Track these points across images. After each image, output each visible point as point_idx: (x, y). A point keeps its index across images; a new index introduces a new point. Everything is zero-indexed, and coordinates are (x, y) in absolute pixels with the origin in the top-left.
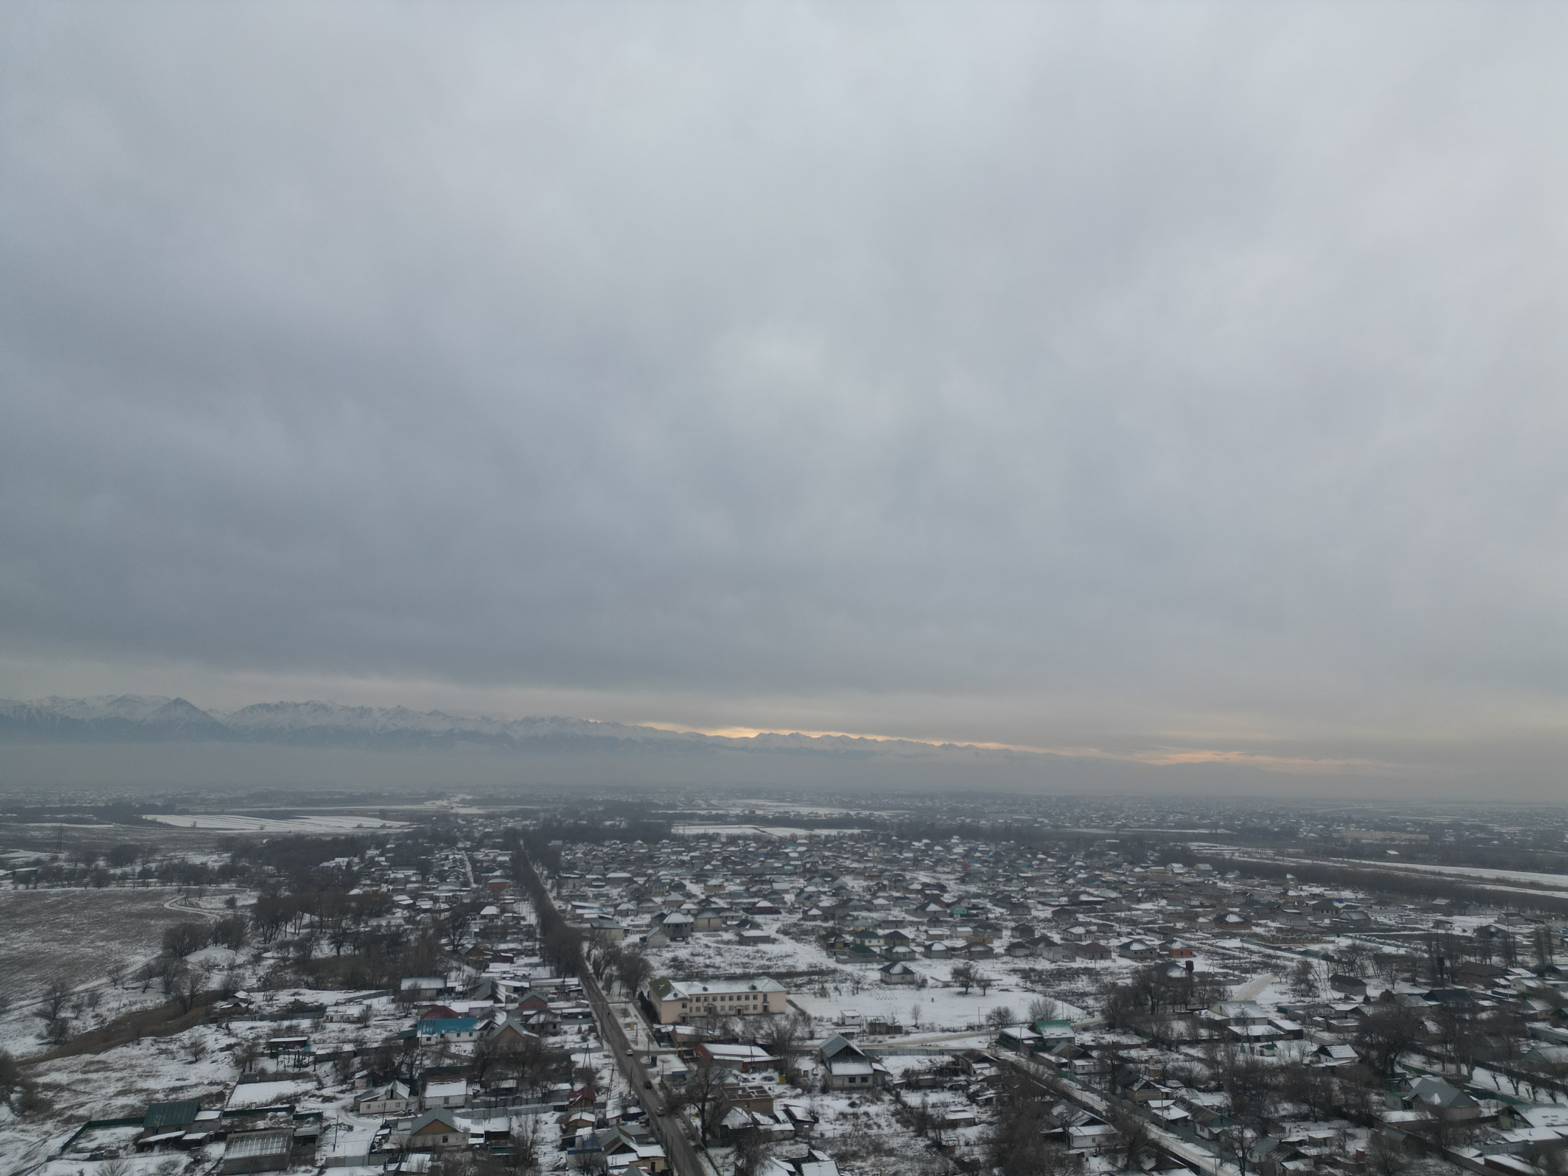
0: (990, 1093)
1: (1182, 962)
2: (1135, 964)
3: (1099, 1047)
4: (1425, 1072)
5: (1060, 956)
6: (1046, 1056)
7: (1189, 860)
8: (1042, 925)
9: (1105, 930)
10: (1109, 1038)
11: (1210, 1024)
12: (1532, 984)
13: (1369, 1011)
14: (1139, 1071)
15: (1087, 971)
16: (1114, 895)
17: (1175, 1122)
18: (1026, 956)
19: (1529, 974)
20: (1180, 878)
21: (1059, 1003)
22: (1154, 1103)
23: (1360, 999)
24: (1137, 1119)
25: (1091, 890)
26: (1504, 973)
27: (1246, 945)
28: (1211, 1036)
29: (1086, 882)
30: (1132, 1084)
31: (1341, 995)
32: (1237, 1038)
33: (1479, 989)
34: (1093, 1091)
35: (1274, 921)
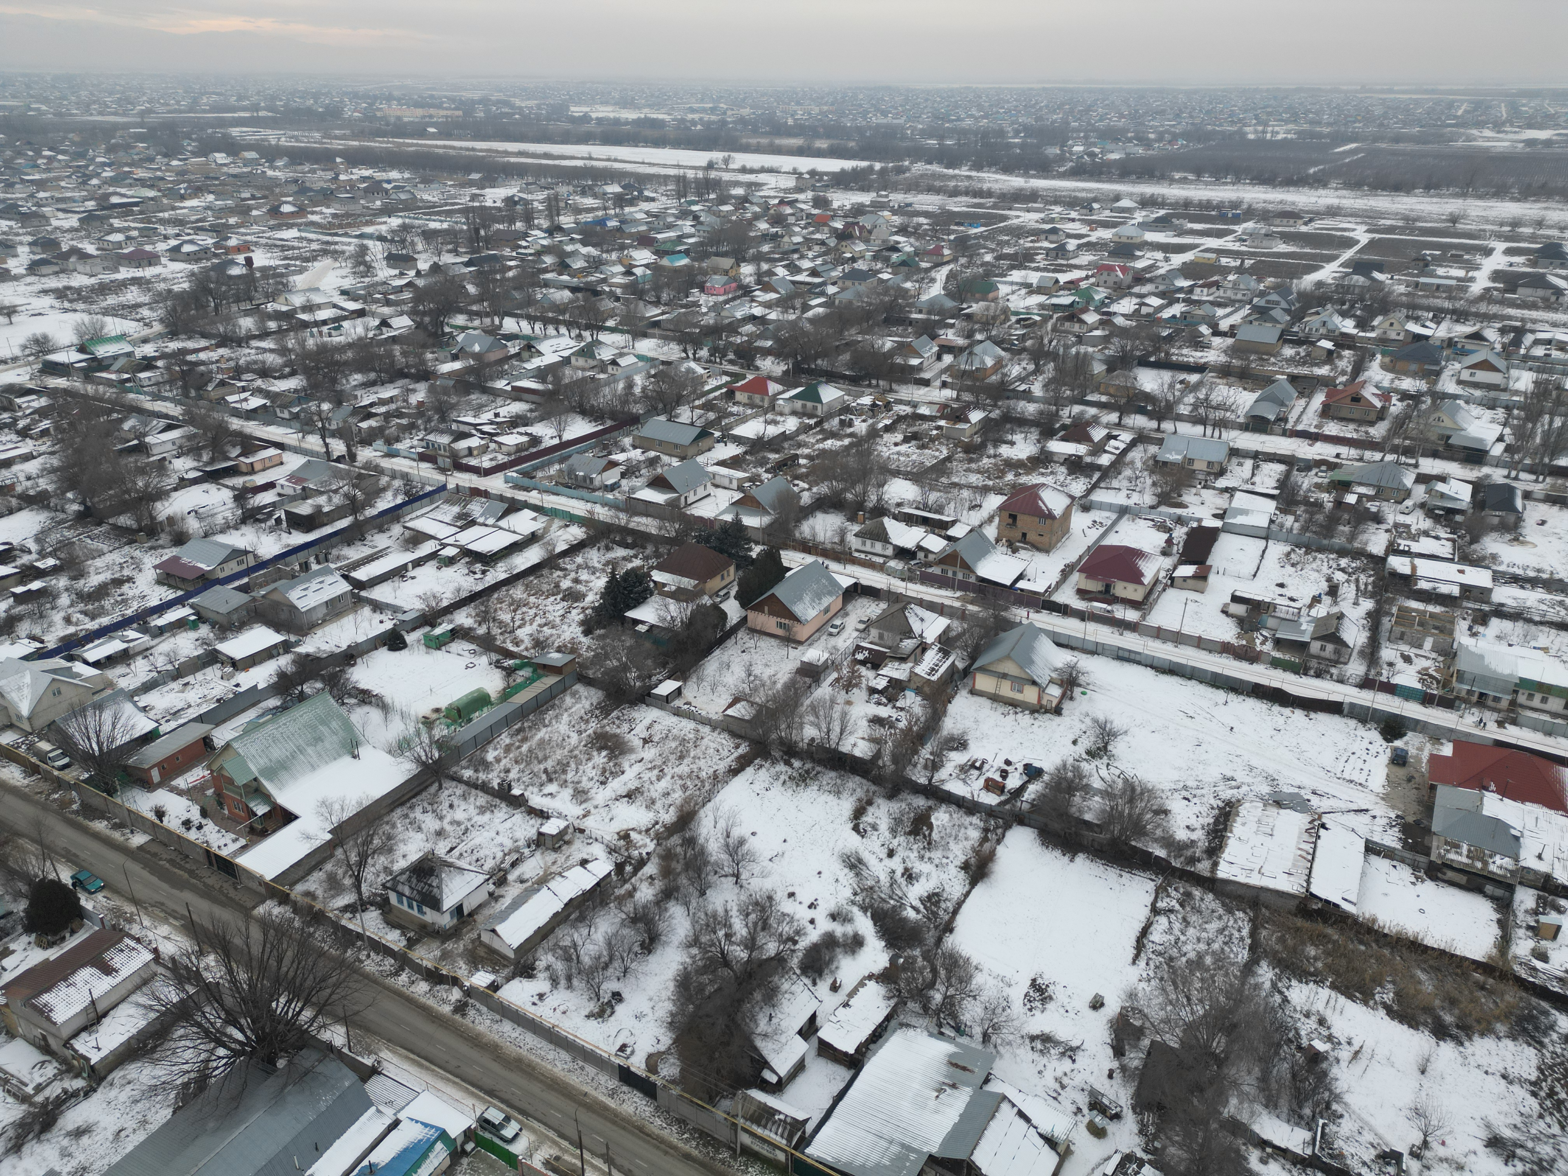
0: (45, 424)
1: (241, 259)
2: (190, 267)
3: (163, 356)
4: (467, 328)
5: (99, 269)
6: (104, 375)
7: (233, 148)
8: (68, 236)
9: (148, 234)
10: (174, 346)
11: (278, 316)
12: (545, 242)
13: (420, 283)
14: (211, 372)
15: (135, 281)
16: (151, 193)
17: (255, 410)
18: (56, 273)
19: (543, 235)
20: (225, 169)
21: (109, 320)
22: (230, 399)
23: (412, 273)
24: (216, 415)
25: (123, 191)
26: (525, 236)
27: (304, 235)
28: (280, 326)
29: (112, 181)
30: (206, 385)
31: (397, 272)
32: (305, 325)
33: (507, 252)
34: (165, 399)
35: (328, 207)
